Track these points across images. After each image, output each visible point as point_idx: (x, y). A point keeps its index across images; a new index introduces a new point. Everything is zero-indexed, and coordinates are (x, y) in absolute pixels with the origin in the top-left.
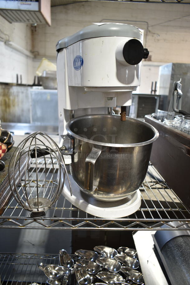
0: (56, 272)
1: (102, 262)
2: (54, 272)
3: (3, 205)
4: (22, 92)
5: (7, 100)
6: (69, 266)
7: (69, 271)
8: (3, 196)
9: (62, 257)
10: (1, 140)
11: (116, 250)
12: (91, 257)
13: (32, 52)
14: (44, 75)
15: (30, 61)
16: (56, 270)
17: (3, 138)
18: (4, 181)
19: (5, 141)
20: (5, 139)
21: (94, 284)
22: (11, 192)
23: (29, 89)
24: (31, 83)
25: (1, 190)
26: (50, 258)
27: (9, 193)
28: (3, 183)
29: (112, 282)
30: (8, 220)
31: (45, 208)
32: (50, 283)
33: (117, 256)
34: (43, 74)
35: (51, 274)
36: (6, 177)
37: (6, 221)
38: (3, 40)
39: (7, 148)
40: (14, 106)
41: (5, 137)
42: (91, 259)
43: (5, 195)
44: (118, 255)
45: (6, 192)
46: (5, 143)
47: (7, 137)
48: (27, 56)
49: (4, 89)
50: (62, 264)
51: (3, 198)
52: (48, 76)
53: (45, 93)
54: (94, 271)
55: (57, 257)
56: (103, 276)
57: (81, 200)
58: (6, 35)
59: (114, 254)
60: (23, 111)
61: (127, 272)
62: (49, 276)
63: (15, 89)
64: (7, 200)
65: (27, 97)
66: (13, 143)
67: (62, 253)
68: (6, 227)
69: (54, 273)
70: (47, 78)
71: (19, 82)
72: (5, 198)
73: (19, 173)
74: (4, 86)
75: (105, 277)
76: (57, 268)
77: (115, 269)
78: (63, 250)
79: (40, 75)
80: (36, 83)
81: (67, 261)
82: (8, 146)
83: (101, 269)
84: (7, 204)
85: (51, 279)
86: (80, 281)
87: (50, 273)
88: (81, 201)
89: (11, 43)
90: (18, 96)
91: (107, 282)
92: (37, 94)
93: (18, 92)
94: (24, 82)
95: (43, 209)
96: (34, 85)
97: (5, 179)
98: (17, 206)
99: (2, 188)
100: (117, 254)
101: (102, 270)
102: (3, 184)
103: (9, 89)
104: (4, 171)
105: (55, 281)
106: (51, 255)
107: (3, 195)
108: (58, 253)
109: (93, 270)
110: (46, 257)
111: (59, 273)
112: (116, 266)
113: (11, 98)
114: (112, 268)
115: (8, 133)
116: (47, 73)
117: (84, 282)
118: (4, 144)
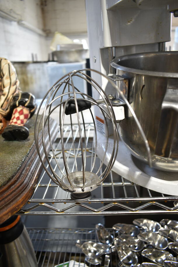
0: (95, 249)
1: (144, 236)
2: (93, 249)
3: (32, 184)
4: (39, 69)
5: (25, 77)
6: (108, 242)
7: (109, 249)
8: (30, 172)
9: (99, 231)
10: (22, 103)
11: (158, 223)
12: (131, 231)
13: (44, 30)
14: (59, 49)
15: (43, 40)
16: (95, 247)
17: (24, 100)
18: (29, 152)
19: (26, 104)
20: (26, 102)
21: (141, 264)
22: (41, 163)
23: (45, 65)
24: (46, 59)
25: (28, 164)
26: (85, 232)
27: (38, 166)
28: (29, 154)
29: (159, 260)
30: (40, 204)
31: (92, 186)
32: (89, 261)
33: (161, 230)
34: (57, 48)
35: (90, 251)
36: (32, 147)
37: (38, 205)
38: (16, 20)
39: (30, 112)
40: (32, 83)
41: (27, 100)
42: (131, 233)
43: (33, 169)
44: (162, 228)
45: (34, 165)
46: (27, 107)
47: (28, 98)
48: (40, 35)
49: (21, 67)
50: (101, 240)
51: (31, 173)
52: (62, 49)
53: (60, 68)
54: (136, 248)
55: (93, 231)
56: (148, 253)
57: (137, 171)
58: (18, 14)
59: (157, 228)
60: (41, 87)
61: (176, 248)
62: (87, 254)
63: (31, 67)
64: (37, 176)
65: (43, 73)
66: (35, 107)
67: (98, 228)
68: (39, 214)
69: (92, 251)
70: (61, 52)
71: (35, 60)
72: (33, 174)
73: (50, 137)
74: (21, 65)
75: (150, 254)
76: (95, 245)
77: (161, 245)
78: (99, 224)
79: (54, 49)
80: (51, 59)
81: (105, 237)
82: (30, 110)
83: (145, 246)
84: (37, 182)
85: (90, 257)
86: (124, 260)
87: (88, 251)
88: (138, 173)
89: (23, 22)
90: (35, 73)
91: (154, 260)
92: (53, 69)
93: (35, 69)
94: (39, 59)
95: (89, 187)
96: (49, 61)
97: (31, 149)
98: (50, 183)
99: (28, 161)
100: (160, 228)
101: (147, 247)
102: (29, 156)
103: (26, 67)
104: (28, 140)
105: (94, 259)
106: (86, 230)
107: (30, 169)
108: (95, 227)
109: (135, 246)
110: (81, 232)
111: (98, 251)
112: (162, 241)
113: (29, 76)
114: (156, 243)
115: (29, 95)
116: (61, 47)
117: (128, 260)
118: (25, 108)
